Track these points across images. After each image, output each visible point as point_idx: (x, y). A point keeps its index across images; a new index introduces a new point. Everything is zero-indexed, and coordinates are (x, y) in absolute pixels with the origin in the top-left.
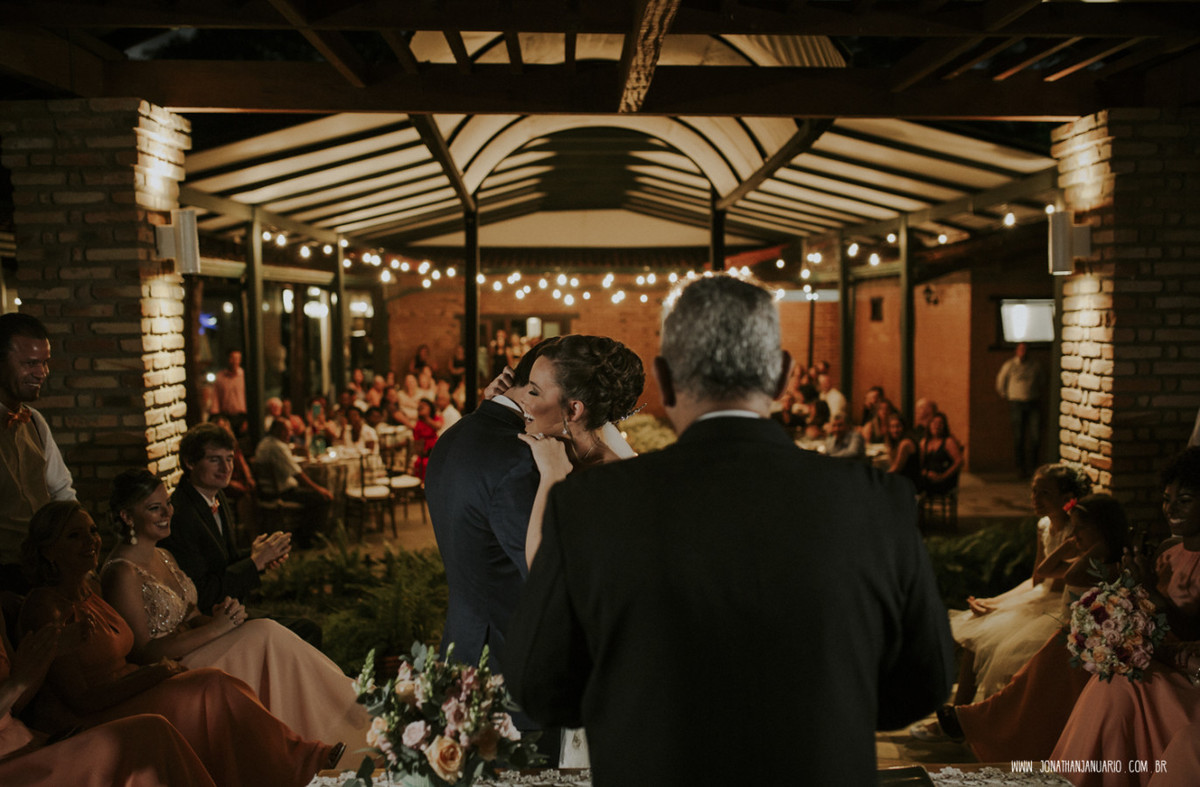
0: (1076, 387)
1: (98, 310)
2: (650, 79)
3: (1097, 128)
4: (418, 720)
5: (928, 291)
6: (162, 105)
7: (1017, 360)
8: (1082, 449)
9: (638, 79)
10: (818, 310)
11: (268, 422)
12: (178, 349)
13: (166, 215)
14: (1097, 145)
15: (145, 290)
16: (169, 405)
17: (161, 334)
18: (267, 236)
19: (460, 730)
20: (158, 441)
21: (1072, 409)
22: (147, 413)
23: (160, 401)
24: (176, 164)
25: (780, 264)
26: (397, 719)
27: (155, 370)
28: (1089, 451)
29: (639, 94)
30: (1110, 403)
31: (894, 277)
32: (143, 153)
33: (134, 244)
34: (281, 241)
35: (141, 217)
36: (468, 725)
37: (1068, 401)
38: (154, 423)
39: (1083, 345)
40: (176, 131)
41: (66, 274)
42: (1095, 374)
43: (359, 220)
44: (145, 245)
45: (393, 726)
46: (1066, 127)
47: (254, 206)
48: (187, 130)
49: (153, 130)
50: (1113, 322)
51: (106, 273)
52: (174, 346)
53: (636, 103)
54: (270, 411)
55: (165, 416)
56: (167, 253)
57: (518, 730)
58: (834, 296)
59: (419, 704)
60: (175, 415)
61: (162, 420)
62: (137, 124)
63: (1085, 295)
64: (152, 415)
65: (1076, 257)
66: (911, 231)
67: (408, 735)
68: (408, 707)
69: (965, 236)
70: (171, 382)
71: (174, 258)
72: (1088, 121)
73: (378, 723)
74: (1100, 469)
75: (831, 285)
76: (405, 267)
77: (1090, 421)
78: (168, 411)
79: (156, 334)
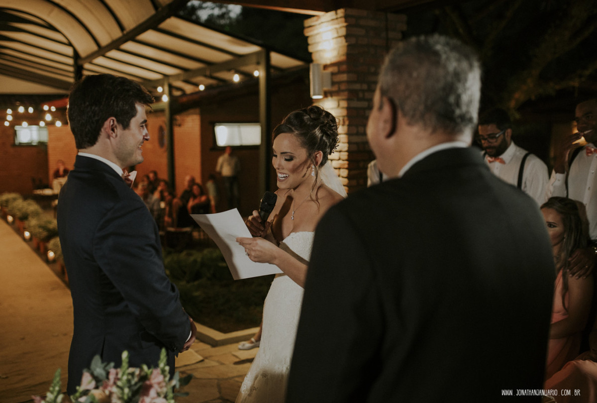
3: (337, 19)
14: (336, 29)
30: (346, 166)
46: (315, 18)
50: (347, 123)
65: (324, 88)
72: (331, 15)
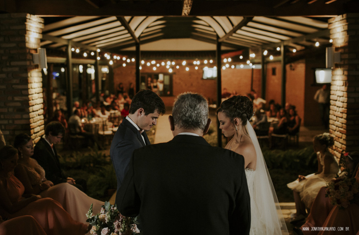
0: (335, 106)
1: (15, 81)
2: (191, 6)
3: (343, 20)
4: (106, 227)
5: (291, 66)
6: (34, 14)
7: (322, 90)
8: (337, 126)
9: (187, 7)
10: (254, 72)
11: (74, 109)
12: (41, 93)
13: (36, 50)
14: (343, 25)
15: (29, 75)
16: (37, 111)
17: (35, 88)
18: (73, 50)
19: (119, 231)
20: (34, 122)
21: (333, 113)
22: (30, 114)
23: (34, 110)
24: (39, 33)
25: (241, 57)
26: (99, 227)
27: (33, 100)
28: (339, 127)
29: (188, 10)
30: (346, 112)
31: (279, 61)
32: (28, 30)
33: (25, 60)
34: (78, 51)
35: (28, 51)
36: (121, 229)
37: (332, 110)
38: (33, 117)
39: (338, 92)
40: (39, 23)
41: (4, 70)
42: (341, 102)
43: (103, 43)
44: (29, 60)
45: (98, 229)
46: (332, 19)
47: (69, 40)
48: (43, 22)
49: (31, 23)
50: (347, 85)
51: (17, 69)
52: (39, 92)
53: (187, 13)
54: (75, 105)
55: (36, 114)
56: (36, 62)
57: (139, 229)
58: (259, 67)
59: (106, 222)
60: (40, 114)
61: (35, 116)
62: (26, 21)
63: (338, 75)
64: (31, 114)
65: (335, 63)
66: (285, 47)
67: (103, 232)
68: (103, 223)
69: (303, 48)
70: (38, 103)
71: (38, 64)
72: (340, 17)
73: (94, 227)
74: (342, 134)
75: (258, 63)
76: (119, 58)
77: (339, 117)
78: (37, 113)
79: (33, 88)
